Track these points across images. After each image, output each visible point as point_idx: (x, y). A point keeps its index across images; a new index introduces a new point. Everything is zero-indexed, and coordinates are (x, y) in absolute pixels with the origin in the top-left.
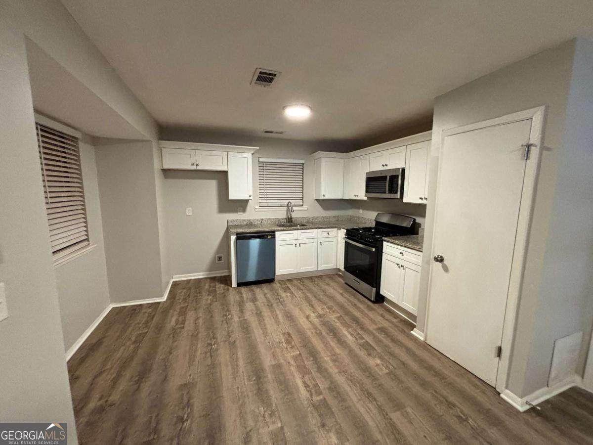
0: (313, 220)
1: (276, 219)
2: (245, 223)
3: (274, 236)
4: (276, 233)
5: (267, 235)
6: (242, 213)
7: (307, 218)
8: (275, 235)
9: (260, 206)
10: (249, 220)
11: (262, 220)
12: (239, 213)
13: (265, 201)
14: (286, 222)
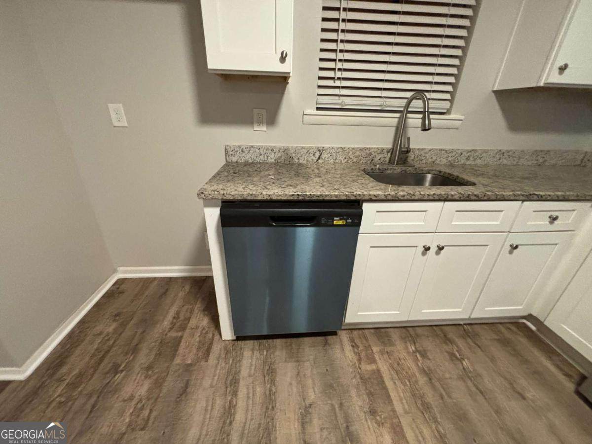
0: (467, 159)
1: (361, 150)
2: (272, 159)
3: (356, 219)
4: (366, 207)
5: (331, 216)
6: (264, 128)
7: (452, 151)
8: (359, 216)
9: (318, 109)
10: (286, 150)
11: (321, 151)
12: (256, 128)
13: (336, 92)
14: (391, 162)
